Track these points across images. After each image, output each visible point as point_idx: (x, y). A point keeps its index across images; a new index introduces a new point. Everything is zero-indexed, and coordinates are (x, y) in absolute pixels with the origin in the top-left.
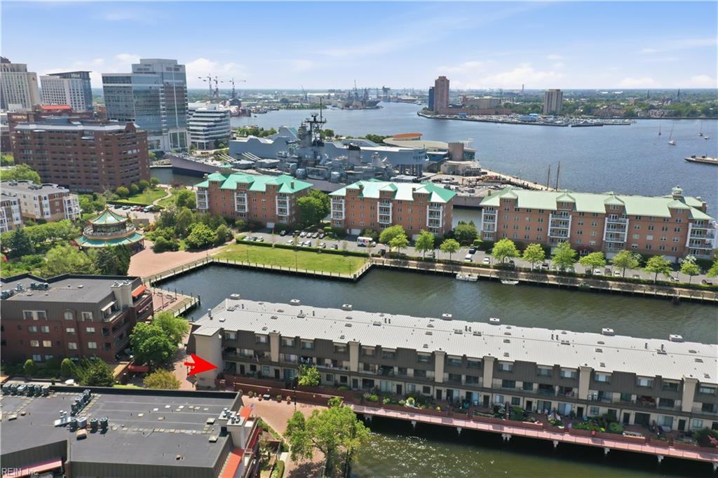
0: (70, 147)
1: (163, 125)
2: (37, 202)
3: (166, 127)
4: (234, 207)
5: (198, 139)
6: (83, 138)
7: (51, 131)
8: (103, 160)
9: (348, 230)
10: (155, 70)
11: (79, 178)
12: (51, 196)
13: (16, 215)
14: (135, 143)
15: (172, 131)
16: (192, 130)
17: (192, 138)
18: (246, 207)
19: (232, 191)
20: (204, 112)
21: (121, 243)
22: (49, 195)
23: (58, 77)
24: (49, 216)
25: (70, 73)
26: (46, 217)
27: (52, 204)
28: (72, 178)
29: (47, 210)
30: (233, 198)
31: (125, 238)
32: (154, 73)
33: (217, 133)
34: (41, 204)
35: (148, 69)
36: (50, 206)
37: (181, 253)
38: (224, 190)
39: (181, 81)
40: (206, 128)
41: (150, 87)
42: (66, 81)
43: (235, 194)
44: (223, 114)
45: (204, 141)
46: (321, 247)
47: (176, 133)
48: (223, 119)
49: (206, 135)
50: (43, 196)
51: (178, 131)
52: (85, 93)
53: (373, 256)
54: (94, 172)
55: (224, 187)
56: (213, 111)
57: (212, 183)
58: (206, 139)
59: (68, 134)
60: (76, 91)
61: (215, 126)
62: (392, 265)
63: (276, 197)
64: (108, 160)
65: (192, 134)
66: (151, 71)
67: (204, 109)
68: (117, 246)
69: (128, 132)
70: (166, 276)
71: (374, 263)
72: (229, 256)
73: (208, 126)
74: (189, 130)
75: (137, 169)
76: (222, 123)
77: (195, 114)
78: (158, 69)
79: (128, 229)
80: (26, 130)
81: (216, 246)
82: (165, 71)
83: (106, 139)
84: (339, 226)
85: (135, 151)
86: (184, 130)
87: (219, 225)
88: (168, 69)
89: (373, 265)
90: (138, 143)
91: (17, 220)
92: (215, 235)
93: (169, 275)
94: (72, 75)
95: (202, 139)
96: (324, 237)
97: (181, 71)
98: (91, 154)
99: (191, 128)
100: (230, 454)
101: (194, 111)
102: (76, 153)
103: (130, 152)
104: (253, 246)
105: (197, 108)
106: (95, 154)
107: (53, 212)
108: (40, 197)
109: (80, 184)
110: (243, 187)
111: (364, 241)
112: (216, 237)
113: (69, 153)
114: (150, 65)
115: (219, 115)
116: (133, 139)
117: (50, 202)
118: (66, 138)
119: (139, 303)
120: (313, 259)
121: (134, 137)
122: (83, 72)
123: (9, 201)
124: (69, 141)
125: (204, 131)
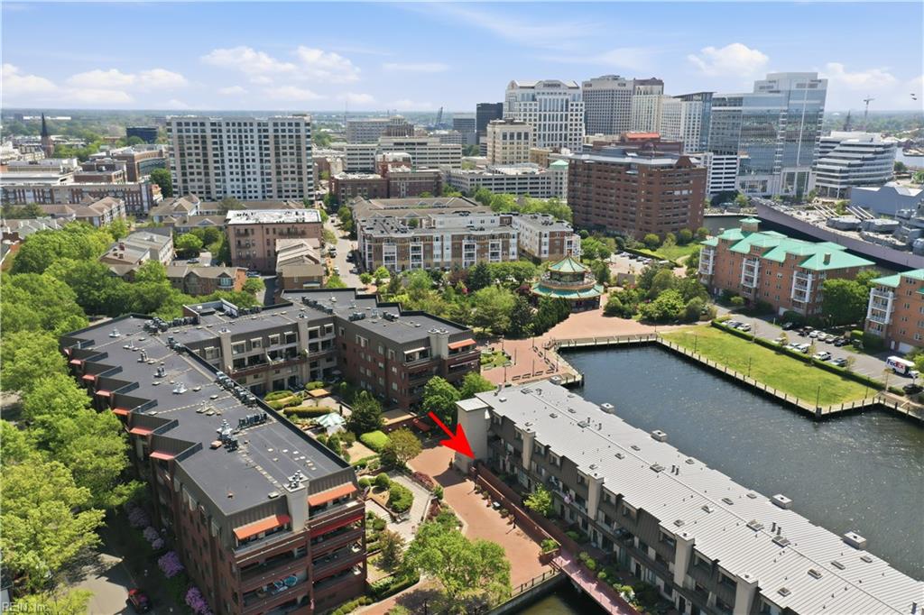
0: (614, 182)
1: (777, 161)
2: (537, 239)
3: (780, 164)
4: (740, 277)
5: (831, 182)
6: (629, 172)
7: (600, 163)
8: (643, 200)
9: (893, 343)
10: (780, 89)
11: (617, 218)
12: (552, 234)
13: (513, 249)
14: (688, 182)
15: (787, 170)
16: (819, 170)
17: (818, 181)
18: (755, 280)
19: (743, 255)
20: (853, 145)
21: (567, 297)
22: (551, 233)
23: (679, 99)
24: (546, 256)
25: (693, 95)
26: (543, 256)
27: (552, 244)
28: (611, 217)
29: (546, 248)
30: (741, 265)
31: (575, 292)
32: (778, 92)
33: (866, 176)
34: (540, 241)
35: (772, 87)
36: (550, 244)
37: (633, 322)
38: (734, 252)
39: (818, 102)
40: (845, 168)
41: (769, 111)
42: (684, 103)
43: (745, 259)
44: (881, 149)
45: (838, 187)
46: (818, 357)
47: (794, 173)
48: (879, 156)
49: (843, 178)
50: (543, 233)
51: (797, 171)
52: (703, 118)
53: (891, 390)
54: (632, 213)
55: (734, 248)
56: (869, 143)
57: (723, 241)
58: (842, 183)
59: (614, 167)
60: (692, 116)
61: (861, 165)
62: (910, 413)
63: (795, 272)
64: (648, 201)
65: (818, 175)
66: (775, 89)
67: (856, 141)
68: (557, 299)
69: (679, 167)
70: (584, 344)
71: (882, 402)
72: (682, 339)
73: (850, 165)
74: (814, 169)
75: (685, 214)
76: (876, 161)
77: (838, 147)
78: (783, 87)
79: (586, 280)
80: (580, 160)
81: (679, 324)
82: (794, 88)
83: (651, 175)
84: (878, 333)
85: (685, 192)
86: (807, 170)
87: (695, 295)
88: (799, 85)
89: (879, 404)
90: (691, 182)
91: (513, 254)
92: (683, 308)
93: (588, 344)
94: (694, 97)
95: (836, 183)
96: (844, 344)
97: (820, 87)
98: (633, 191)
99: (819, 166)
100: (274, 516)
101: (838, 143)
102: (619, 189)
103: (677, 193)
104: (728, 335)
105: (843, 139)
106: (636, 192)
107: (551, 251)
108: (540, 233)
109: (617, 225)
110: (757, 252)
111: (897, 364)
112: (682, 312)
113: (612, 189)
114: (775, 82)
115: (873, 150)
116: (687, 177)
117: (550, 240)
118: (613, 172)
119: (457, 357)
120: (789, 371)
121: (688, 174)
122: (706, 93)
123: (508, 234)
124: (614, 175)
125: (841, 171)
